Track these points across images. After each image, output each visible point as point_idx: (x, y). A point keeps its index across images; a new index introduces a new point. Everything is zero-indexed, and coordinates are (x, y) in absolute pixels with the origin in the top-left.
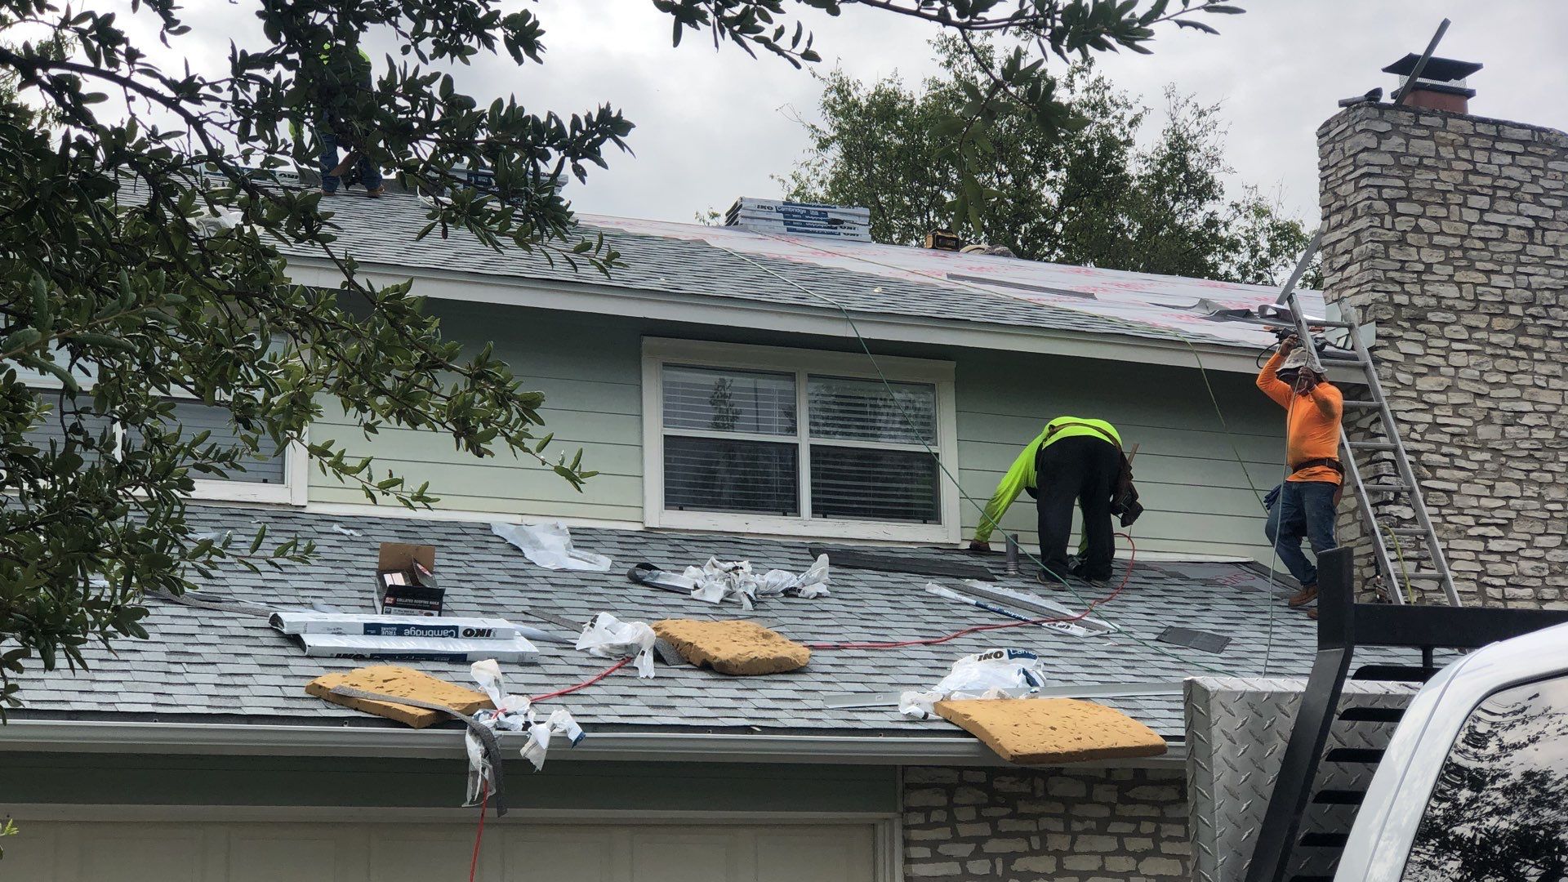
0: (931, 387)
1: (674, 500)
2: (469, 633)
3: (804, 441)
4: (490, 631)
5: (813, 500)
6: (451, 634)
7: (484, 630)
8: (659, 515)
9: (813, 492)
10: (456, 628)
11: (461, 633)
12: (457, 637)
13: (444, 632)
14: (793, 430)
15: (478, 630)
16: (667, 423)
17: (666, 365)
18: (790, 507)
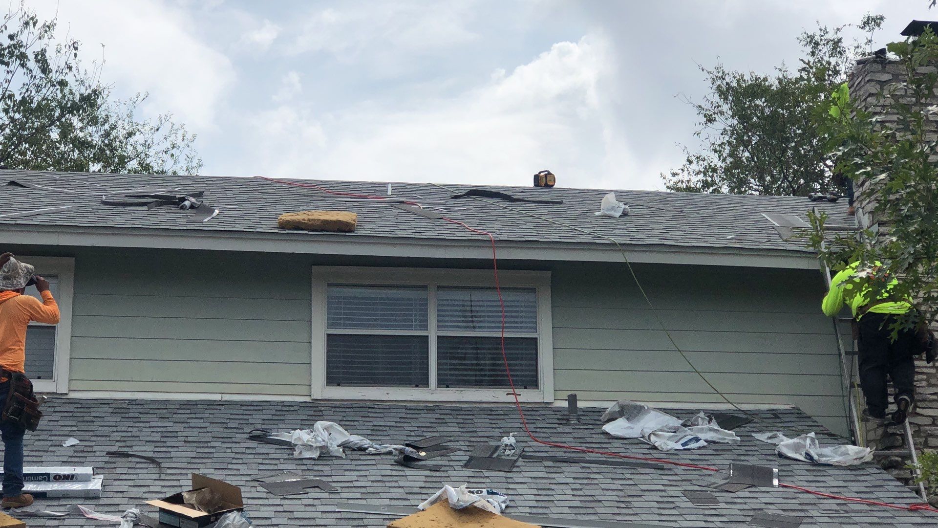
0: (533, 290)
1: (332, 380)
2: (58, 478)
3: (433, 334)
4: (73, 476)
5: (439, 375)
6: (44, 479)
7: (69, 475)
8: (321, 390)
9: (439, 369)
10: (48, 475)
11: (51, 478)
12: (49, 481)
13: (40, 478)
14: (425, 327)
15: (64, 475)
16: (330, 326)
17: (329, 285)
18: (422, 381)
